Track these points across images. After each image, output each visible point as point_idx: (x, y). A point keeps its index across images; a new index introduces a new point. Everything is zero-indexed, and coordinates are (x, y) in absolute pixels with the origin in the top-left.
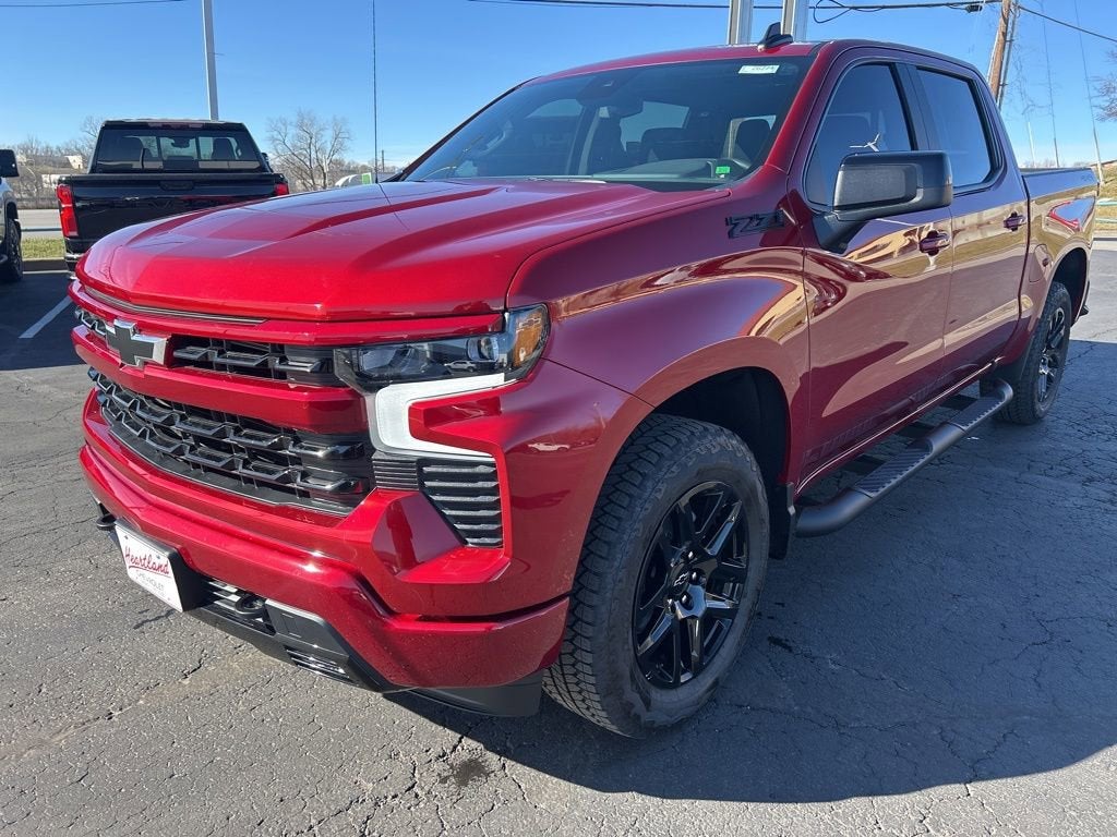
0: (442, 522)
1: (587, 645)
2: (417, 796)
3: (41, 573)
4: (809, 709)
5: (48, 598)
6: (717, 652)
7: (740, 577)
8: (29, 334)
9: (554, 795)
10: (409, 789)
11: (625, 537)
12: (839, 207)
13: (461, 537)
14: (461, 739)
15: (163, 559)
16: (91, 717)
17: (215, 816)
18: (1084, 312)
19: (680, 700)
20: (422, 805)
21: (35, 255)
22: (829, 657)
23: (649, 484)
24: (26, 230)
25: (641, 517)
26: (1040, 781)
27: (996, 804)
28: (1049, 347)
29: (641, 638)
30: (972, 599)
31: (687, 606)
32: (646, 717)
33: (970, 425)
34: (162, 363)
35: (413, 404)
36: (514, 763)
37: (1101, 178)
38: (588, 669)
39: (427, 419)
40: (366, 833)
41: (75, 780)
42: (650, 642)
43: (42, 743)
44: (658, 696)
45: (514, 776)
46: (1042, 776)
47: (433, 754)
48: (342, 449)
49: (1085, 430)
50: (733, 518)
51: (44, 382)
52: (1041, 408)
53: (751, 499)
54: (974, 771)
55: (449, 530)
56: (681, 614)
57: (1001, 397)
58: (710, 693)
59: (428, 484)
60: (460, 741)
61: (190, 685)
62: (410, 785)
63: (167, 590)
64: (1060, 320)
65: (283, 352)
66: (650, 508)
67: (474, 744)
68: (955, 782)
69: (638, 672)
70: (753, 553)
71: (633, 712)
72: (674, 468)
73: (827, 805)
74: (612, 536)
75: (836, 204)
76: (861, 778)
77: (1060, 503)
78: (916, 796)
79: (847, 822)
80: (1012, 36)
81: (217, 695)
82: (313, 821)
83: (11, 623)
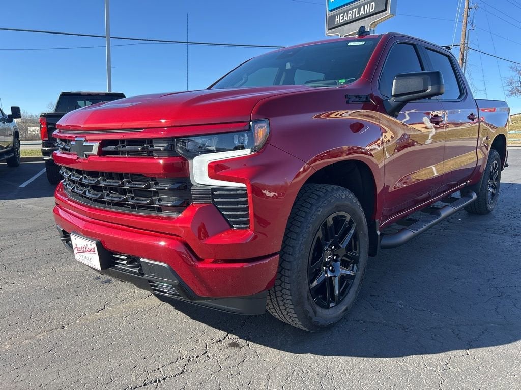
0: (222, 217)
1: (287, 280)
2: (208, 356)
3: (30, 274)
4: (390, 322)
5: (33, 283)
6: (346, 295)
7: (356, 261)
8: (23, 185)
9: (272, 356)
10: (204, 354)
11: (304, 230)
12: (394, 96)
13: (230, 225)
14: (228, 334)
15: (93, 245)
16: (54, 327)
17: (114, 364)
18: (507, 165)
19: (330, 314)
20: (210, 360)
21: (26, 155)
22: (398, 302)
23: (314, 208)
24: (22, 145)
25: (311, 222)
26: (501, 349)
27: (481, 358)
28: (491, 179)
29: (312, 282)
30: (463, 280)
31: (332, 271)
32: (315, 319)
33: (458, 207)
34: (96, 154)
35: (210, 163)
36: (253, 343)
37: (510, 122)
38: (288, 292)
39: (216, 170)
40: (185, 371)
41: (47, 351)
42: (315, 283)
43: (31, 338)
44: (320, 310)
45: (253, 349)
46: (501, 347)
47: (215, 340)
48: (176, 186)
49: (511, 216)
50: (352, 231)
51: (30, 204)
52: (490, 207)
53: (359, 224)
54: (469, 345)
55: (225, 221)
56: (329, 275)
57: (471, 197)
58: (343, 314)
59: (216, 200)
60: (227, 335)
61: (101, 315)
62: (204, 352)
63: (94, 261)
64: (495, 167)
65: (152, 143)
66: (315, 218)
67: (234, 336)
68: (462, 349)
69: (311, 297)
70: (362, 250)
71: (309, 315)
72: (325, 202)
73: (401, 358)
74: (298, 230)
75: (393, 94)
76: (417, 348)
77: (502, 244)
78: (442, 355)
79: (411, 365)
80: (466, 61)
81: (113, 318)
82: (160, 366)
83: (16, 292)
